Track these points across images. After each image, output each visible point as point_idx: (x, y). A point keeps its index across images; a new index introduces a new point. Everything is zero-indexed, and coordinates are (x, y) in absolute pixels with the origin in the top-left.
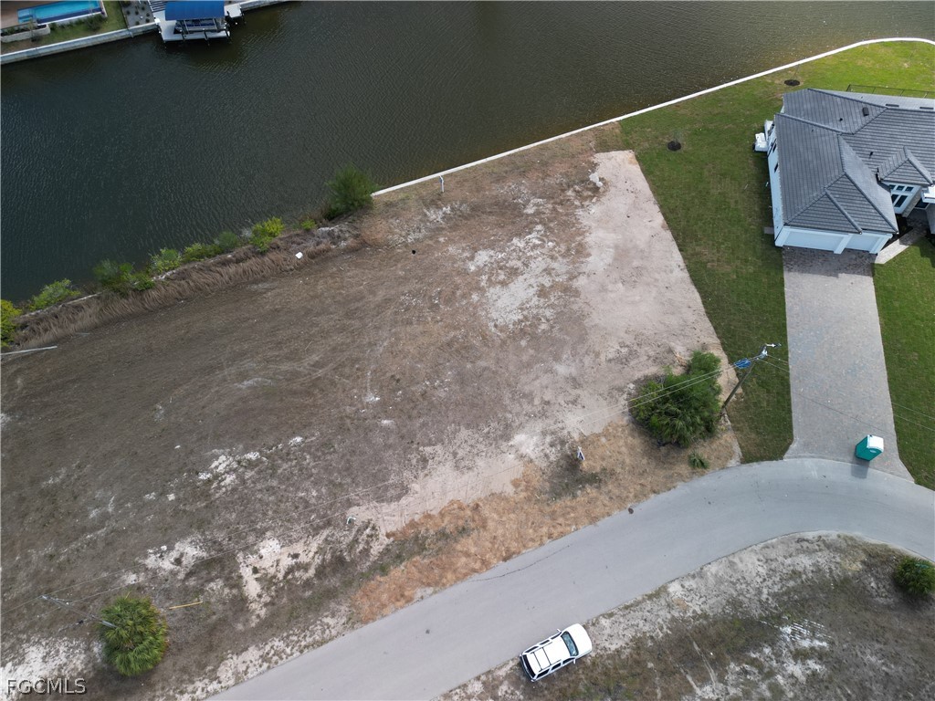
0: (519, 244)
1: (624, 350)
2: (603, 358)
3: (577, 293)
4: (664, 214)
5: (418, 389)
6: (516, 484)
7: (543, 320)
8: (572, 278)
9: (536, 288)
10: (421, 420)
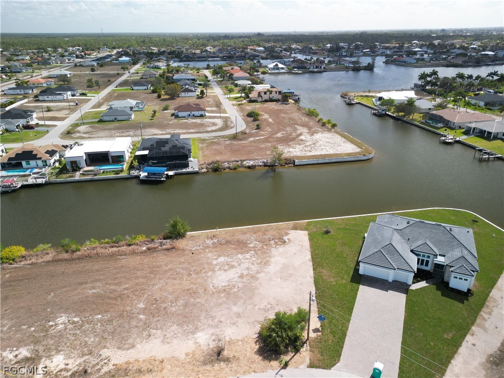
0: (240, 257)
1: (269, 306)
2: (257, 307)
3: (257, 279)
4: (312, 256)
5: (164, 305)
6: (187, 355)
7: (236, 287)
8: (258, 272)
9: (239, 274)
10: (158, 319)
